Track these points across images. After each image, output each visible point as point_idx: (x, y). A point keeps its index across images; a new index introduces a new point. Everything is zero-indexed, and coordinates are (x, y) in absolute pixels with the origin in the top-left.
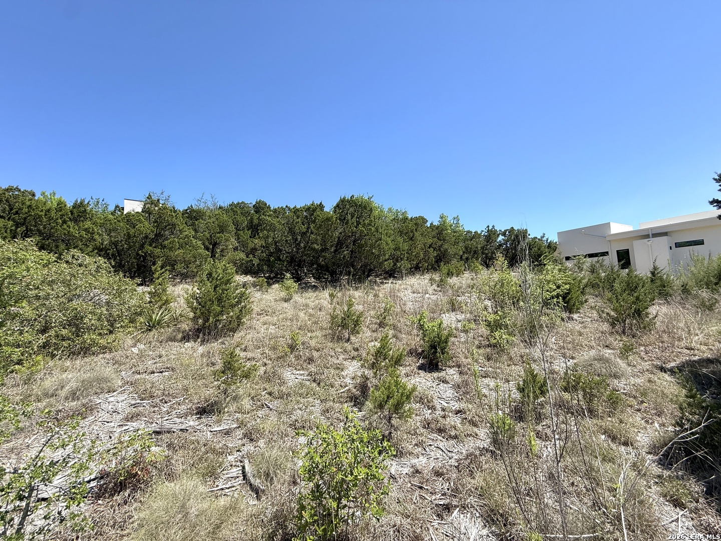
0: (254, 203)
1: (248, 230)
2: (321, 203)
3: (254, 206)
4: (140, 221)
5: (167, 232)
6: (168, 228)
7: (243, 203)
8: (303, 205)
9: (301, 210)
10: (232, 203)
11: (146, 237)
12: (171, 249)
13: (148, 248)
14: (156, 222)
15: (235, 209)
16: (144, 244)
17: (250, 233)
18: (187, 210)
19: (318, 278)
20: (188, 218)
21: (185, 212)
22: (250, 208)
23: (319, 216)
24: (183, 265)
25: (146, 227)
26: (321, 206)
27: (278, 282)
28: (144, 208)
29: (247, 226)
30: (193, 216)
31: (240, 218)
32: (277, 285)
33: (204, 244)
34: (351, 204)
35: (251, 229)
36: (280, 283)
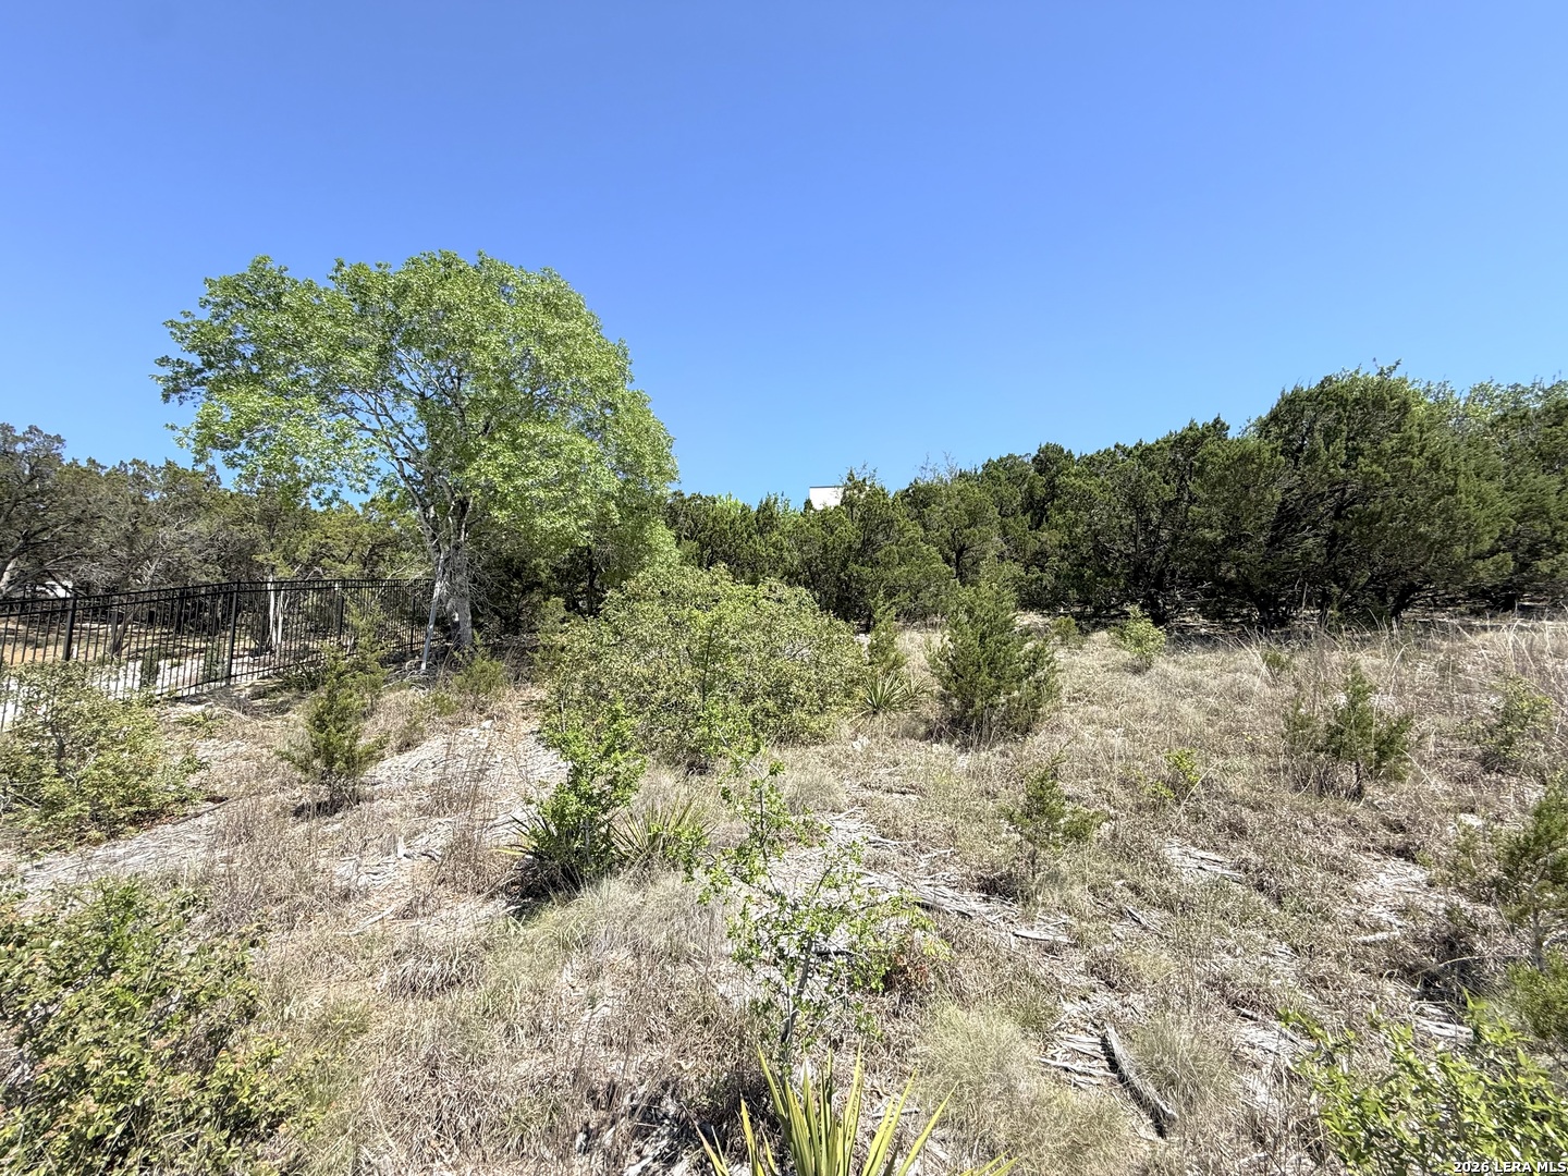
0: (1034, 453)
1: (1024, 513)
2: (1217, 421)
3: (1034, 460)
4: (840, 521)
5: (880, 536)
6: (880, 528)
7: (1010, 456)
8: (1162, 434)
9: (1158, 449)
10: (989, 461)
11: (850, 547)
12: (886, 566)
13: (853, 567)
14: (863, 519)
15: (995, 473)
16: (847, 560)
17: (1029, 519)
18: (907, 491)
19: (1217, 615)
20: (910, 504)
21: (905, 494)
22: (1027, 464)
23: (1216, 455)
24: (908, 594)
25: (849, 531)
26: (1218, 427)
27: (1105, 626)
28: (844, 497)
29: (1022, 505)
30: (919, 499)
31: (1006, 491)
32: (1103, 634)
33: (941, 551)
34: (1321, 403)
35: (1031, 511)
36: (1113, 628)
